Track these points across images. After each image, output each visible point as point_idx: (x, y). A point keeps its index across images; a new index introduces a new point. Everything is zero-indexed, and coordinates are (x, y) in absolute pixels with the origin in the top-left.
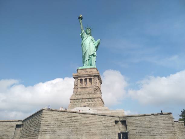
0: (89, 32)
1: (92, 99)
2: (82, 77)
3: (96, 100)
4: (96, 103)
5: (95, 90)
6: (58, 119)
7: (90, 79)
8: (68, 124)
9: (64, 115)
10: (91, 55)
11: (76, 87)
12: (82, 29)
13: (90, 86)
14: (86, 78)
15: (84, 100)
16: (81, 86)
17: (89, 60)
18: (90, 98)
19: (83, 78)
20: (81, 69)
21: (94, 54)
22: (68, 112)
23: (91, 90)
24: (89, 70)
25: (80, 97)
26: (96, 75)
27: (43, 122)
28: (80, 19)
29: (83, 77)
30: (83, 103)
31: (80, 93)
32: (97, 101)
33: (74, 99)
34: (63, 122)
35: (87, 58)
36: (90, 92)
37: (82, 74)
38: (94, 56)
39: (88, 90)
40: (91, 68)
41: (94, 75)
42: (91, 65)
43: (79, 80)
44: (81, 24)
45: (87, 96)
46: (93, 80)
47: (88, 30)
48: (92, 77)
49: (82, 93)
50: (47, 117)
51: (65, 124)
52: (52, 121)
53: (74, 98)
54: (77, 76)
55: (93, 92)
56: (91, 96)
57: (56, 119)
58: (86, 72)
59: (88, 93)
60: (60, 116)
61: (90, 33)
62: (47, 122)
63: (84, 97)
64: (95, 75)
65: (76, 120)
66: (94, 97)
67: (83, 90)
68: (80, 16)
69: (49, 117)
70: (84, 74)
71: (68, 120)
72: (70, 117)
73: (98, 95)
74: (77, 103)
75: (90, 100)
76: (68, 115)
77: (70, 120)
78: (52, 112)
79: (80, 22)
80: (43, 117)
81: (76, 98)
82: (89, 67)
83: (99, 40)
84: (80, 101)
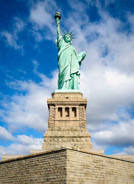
0: (69, 39)
1: (78, 139)
2: (62, 105)
3: (83, 139)
4: (83, 144)
5: (82, 125)
6: (85, 164)
7: (74, 109)
8: (95, 171)
9: (89, 158)
10: (74, 74)
11: (53, 119)
12: (59, 33)
13: (75, 119)
14: (66, 106)
15: (65, 139)
16: (61, 119)
17: (69, 80)
18: (75, 137)
19: (64, 107)
20: (59, 93)
21: (78, 72)
22: (93, 154)
23: (75, 126)
24: (71, 96)
25: (60, 134)
26: (83, 103)
27: (69, 168)
28: (58, 18)
29: (64, 105)
30: (64, 143)
31: (59, 129)
32: (85, 142)
33: (51, 137)
34: (90, 168)
35: (67, 77)
36: (74, 128)
37: (61, 100)
38: (77, 75)
39: (71, 124)
40: (74, 93)
41: (79, 103)
42: (73, 88)
43: (57, 109)
44: (57, 26)
45: (70, 133)
46: (77, 110)
47: (68, 36)
48: (77, 107)
49: (63, 128)
50: (73, 160)
51: (91, 171)
52: (79, 166)
53: (50, 135)
54: (54, 103)
55: (79, 128)
56: (76, 134)
57: (83, 164)
58: (68, 98)
59: (72, 130)
60: (85, 160)
61: (70, 41)
62: (73, 168)
63: (65, 134)
64: (81, 103)
65: (102, 167)
66: (81, 135)
67: (63, 124)
68: (57, 14)
69: (74, 161)
70: (64, 100)
71: (95, 166)
72: (96, 161)
73: (86, 133)
74: (55, 143)
75: (75, 139)
76: (93, 159)
77: (96, 166)
78: (77, 154)
79: (57, 22)
80: (68, 160)
81: (53, 135)
82: (71, 91)
83: (85, 52)
84: (60, 139)
